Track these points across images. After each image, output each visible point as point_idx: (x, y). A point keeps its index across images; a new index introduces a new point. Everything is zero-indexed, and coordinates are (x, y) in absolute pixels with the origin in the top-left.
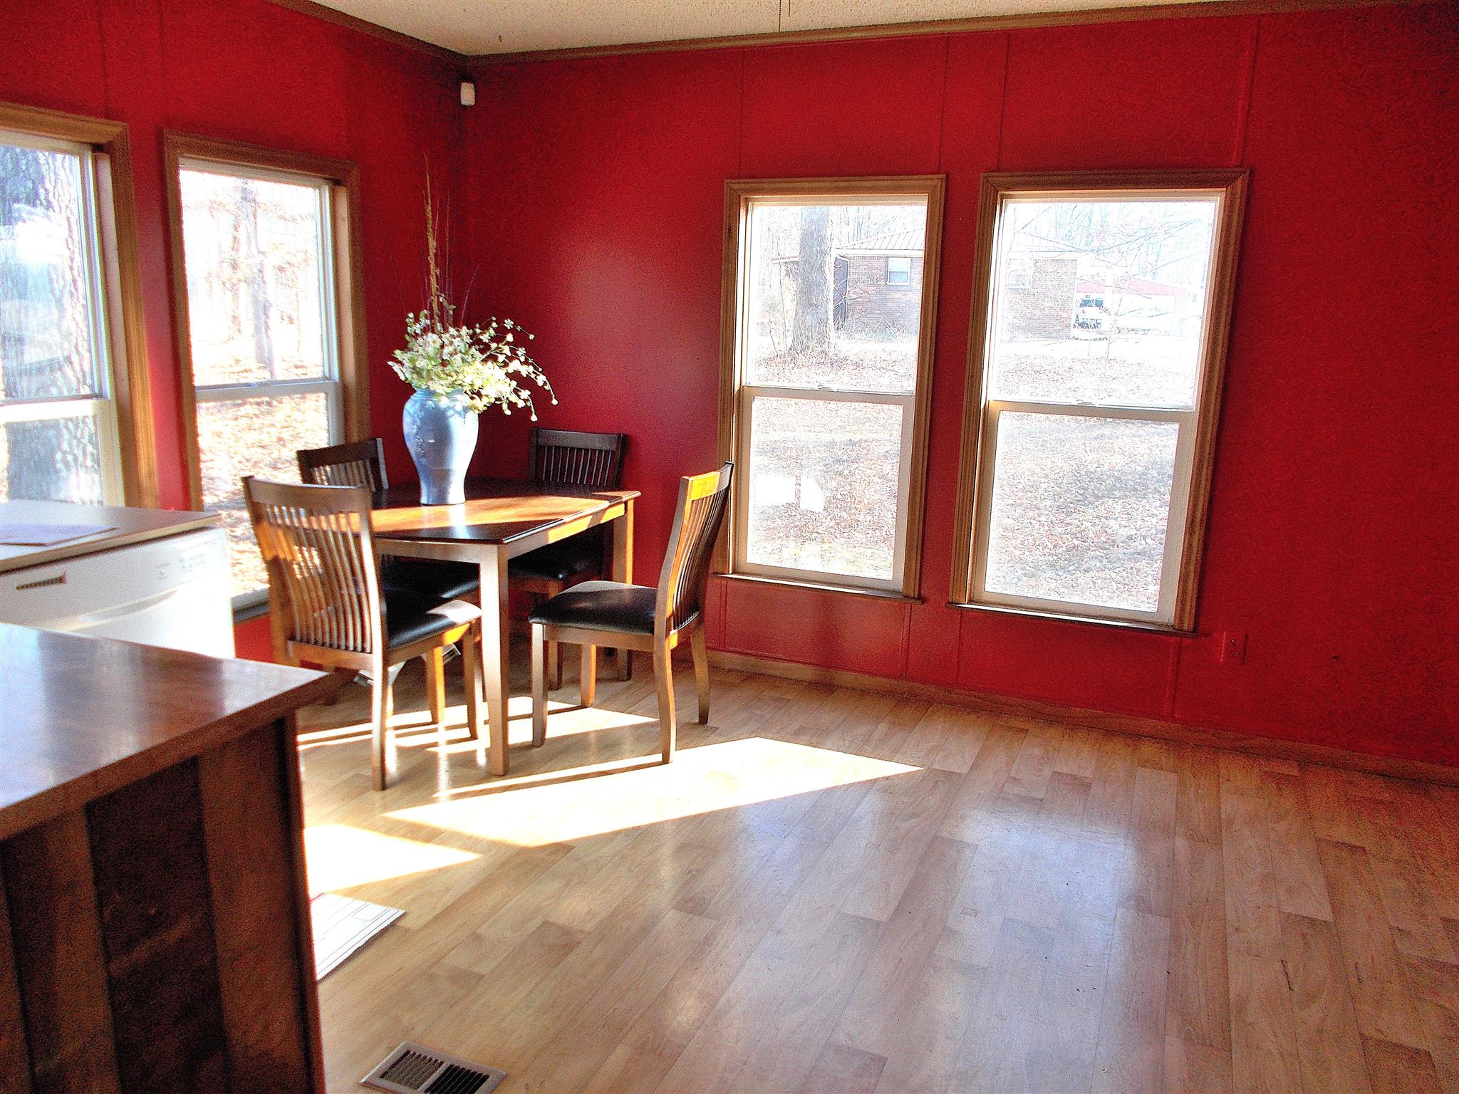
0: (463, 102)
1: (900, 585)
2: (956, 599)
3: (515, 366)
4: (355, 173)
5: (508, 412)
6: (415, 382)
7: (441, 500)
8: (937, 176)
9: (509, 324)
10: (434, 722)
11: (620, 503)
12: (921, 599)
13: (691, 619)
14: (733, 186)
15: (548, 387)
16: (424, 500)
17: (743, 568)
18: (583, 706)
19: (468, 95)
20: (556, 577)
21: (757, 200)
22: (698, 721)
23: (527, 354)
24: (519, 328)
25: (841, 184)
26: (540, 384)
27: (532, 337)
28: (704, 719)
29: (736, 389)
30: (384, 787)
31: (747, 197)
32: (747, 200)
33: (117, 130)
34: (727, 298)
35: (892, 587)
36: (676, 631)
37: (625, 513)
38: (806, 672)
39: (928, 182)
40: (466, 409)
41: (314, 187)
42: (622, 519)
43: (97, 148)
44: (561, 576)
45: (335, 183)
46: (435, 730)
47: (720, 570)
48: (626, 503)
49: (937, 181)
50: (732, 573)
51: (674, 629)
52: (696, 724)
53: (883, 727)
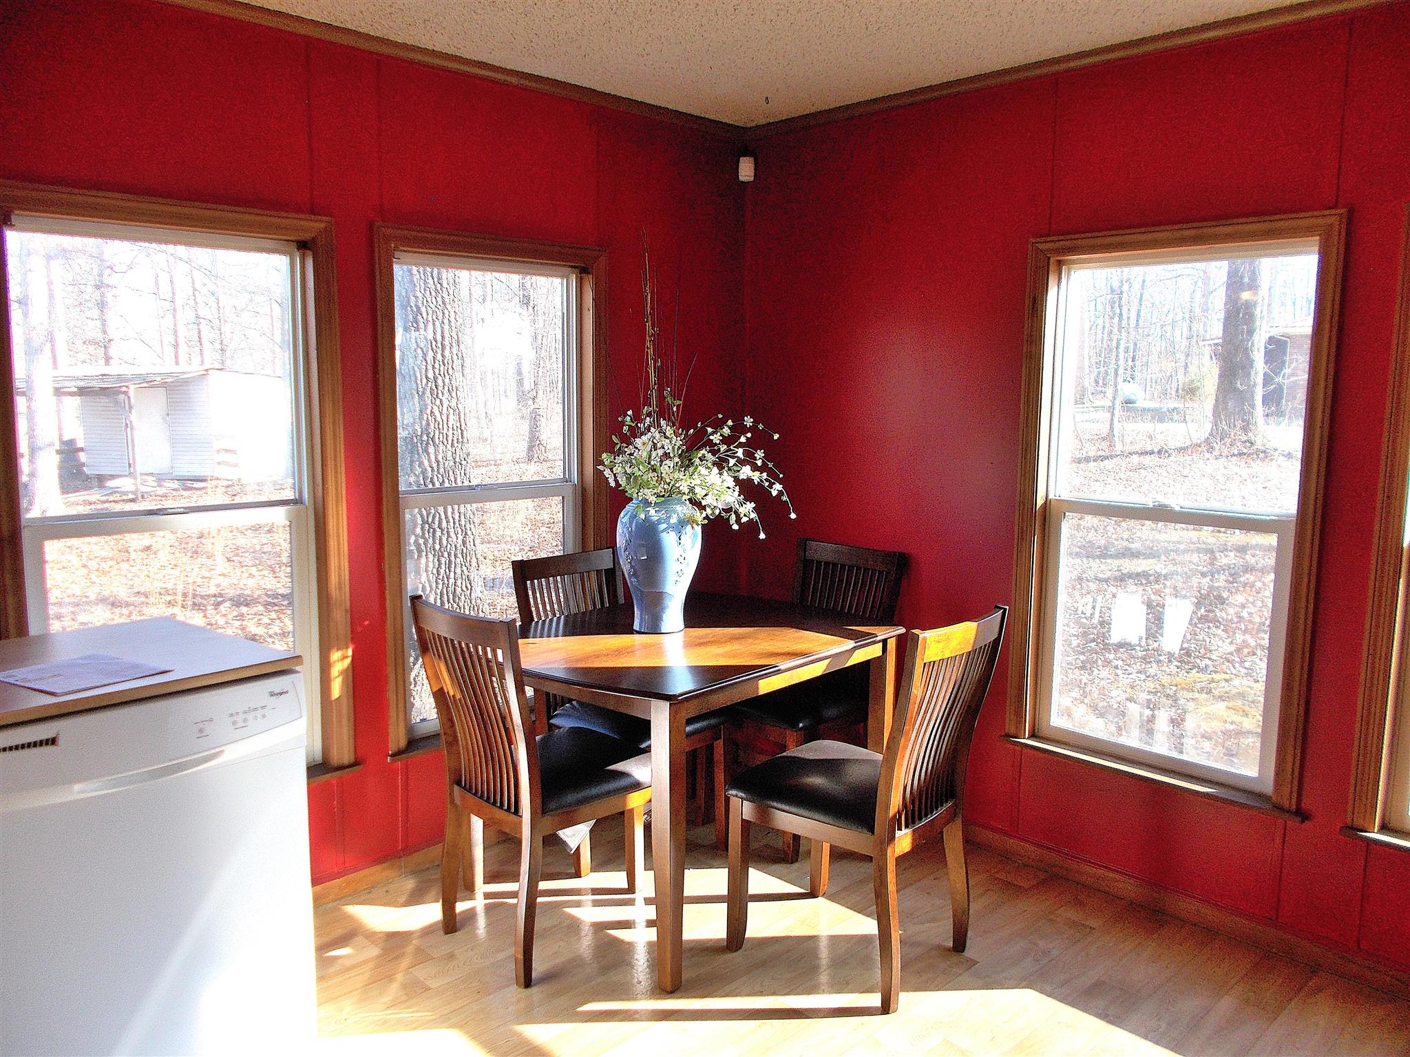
0: (741, 178)
1: (1268, 787)
2: (1359, 822)
3: (746, 472)
4: (603, 260)
5: (735, 527)
6: (631, 491)
7: (654, 628)
8: (1333, 212)
9: (748, 421)
10: (631, 889)
11: (875, 643)
12: (1302, 814)
13: (941, 810)
14: (1041, 246)
15: (785, 498)
16: (636, 626)
17: (1044, 732)
18: (812, 894)
19: (746, 170)
20: (793, 725)
21: (1074, 262)
22: (951, 944)
23: (767, 457)
24: (761, 427)
25: (1187, 233)
26: (774, 493)
27: (776, 436)
28: (960, 944)
29: (1040, 502)
30: (528, 983)
31: (1062, 258)
32: (1060, 264)
33: (322, 225)
34: (1029, 389)
35: (1257, 788)
36: (909, 831)
37: (883, 653)
38: (1127, 887)
39: (1321, 221)
40: (682, 523)
41: (562, 277)
42: (880, 662)
43: (303, 246)
44: (801, 725)
45: (583, 271)
46: (631, 902)
47: (1012, 731)
48: (885, 642)
49: (1333, 218)
50: (1028, 738)
51: (907, 827)
52: (949, 950)
53: (1226, 1005)
